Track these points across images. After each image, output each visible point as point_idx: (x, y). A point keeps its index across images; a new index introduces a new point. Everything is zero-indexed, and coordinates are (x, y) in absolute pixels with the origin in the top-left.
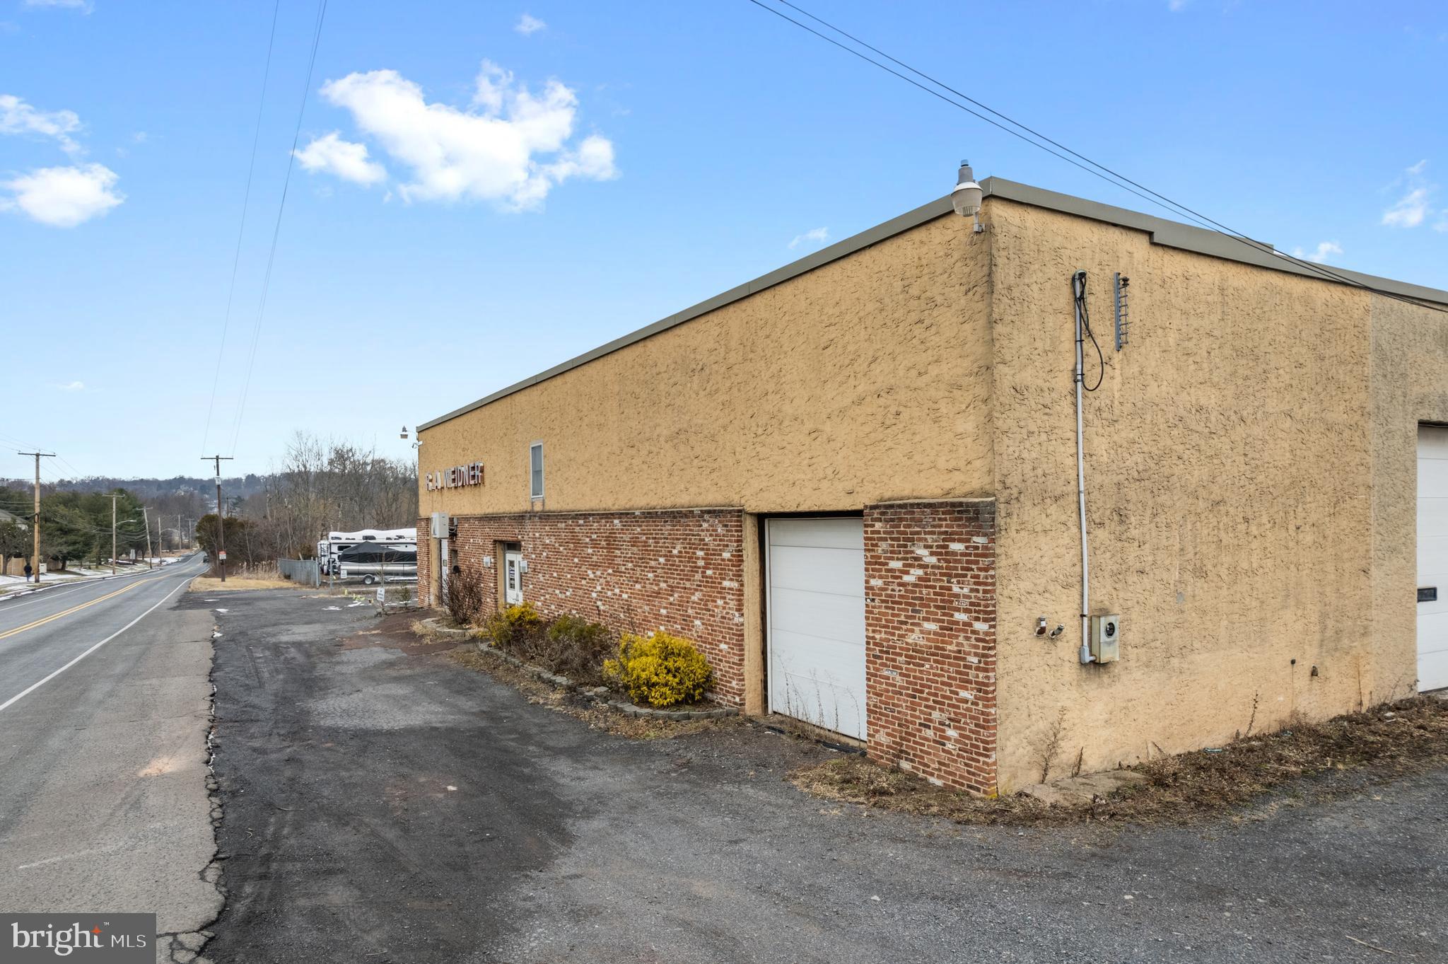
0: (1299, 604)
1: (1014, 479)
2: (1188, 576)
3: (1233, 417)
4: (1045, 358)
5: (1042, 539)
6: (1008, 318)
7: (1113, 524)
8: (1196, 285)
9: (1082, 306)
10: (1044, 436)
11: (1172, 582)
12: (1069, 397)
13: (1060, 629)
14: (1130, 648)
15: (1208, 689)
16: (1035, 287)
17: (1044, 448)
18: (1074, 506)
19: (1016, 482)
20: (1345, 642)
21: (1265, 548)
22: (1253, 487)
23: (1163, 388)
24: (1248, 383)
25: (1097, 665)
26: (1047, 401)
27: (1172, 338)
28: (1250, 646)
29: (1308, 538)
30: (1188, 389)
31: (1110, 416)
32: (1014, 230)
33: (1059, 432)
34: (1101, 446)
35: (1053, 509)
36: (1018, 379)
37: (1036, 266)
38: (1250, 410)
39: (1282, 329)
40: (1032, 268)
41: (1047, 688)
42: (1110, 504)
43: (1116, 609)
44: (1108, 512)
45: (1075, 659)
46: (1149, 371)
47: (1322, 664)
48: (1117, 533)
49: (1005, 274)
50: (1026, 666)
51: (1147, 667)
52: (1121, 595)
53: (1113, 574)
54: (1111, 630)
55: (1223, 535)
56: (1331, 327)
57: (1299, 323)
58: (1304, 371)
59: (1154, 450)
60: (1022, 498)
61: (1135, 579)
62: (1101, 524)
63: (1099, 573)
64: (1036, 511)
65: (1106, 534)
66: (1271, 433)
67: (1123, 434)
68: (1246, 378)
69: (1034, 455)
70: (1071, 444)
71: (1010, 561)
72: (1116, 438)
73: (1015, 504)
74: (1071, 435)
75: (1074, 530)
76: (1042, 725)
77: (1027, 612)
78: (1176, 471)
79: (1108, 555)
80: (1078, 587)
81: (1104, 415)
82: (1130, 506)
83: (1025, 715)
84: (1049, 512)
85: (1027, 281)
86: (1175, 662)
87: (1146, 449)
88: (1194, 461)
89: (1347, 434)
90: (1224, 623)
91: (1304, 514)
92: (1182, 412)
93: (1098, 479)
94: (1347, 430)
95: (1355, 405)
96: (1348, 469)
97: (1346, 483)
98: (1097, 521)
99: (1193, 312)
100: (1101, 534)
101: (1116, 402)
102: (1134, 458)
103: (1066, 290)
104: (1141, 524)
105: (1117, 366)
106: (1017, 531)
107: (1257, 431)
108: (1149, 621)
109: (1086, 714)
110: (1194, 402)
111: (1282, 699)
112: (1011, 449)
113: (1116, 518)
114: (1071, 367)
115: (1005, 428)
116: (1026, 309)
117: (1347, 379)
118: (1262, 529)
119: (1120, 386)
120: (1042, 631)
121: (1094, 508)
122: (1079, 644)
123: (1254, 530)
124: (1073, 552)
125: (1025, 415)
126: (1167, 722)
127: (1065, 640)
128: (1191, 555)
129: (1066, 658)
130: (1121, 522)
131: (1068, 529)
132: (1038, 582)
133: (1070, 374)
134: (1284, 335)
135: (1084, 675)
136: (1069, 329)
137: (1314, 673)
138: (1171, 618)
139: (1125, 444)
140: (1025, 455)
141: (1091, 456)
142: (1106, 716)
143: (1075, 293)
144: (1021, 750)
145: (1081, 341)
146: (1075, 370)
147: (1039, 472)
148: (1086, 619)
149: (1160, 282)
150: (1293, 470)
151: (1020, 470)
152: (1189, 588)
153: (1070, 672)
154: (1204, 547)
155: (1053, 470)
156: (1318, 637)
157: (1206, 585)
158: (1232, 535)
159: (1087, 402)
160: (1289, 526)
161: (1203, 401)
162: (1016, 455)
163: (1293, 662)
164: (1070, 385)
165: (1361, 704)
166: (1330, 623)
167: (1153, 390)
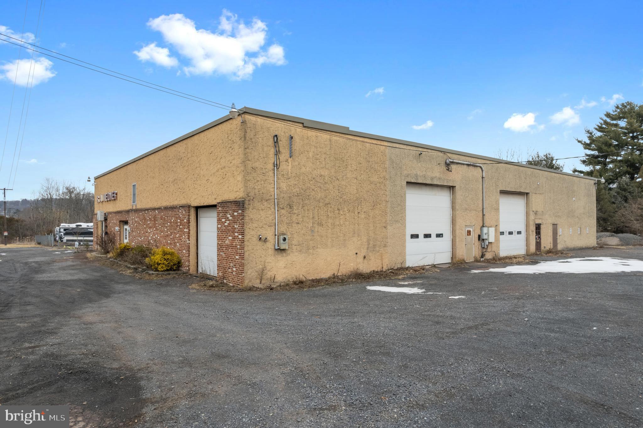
0: (359, 236)
1: (252, 194)
2: (315, 225)
3: (334, 178)
4: (264, 159)
5: (261, 212)
6: (250, 147)
7: (287, 208)
8: (320, 139)
9: (277, 144)
10: (263, 182)
11: (309, 227)
12: (272, 171)
13: (266, 238)
14: (293, 246)
15: (323, 260)
16: (260, 139)
17: (263, 185)
18: (273, 203)
19: (252, 195)
20: (377, 249)
21: (346, 218)
22: (341, 200)
23: (307, 169)
24: (340, 168)
25: (281, 251)
26: (264, 171)
27: (311, 155)
28: (340, 248)
29: (363, 216)
30: (317, 170)
31: (287, 177)
32: (253, 122)
33: (268, 181)
34: (284, 186)
35: (265, 203)
36: (253, 165)
37: (261, 133)
38: (341, 176)
39: (353, 152)
40: (259, 133)
41: (263, 256)
42: (286, 203)
43: (288, 234)
44: (286, 205)
45: (273, 247)
46: (302, 164)
47: (368, 255)
48: (289, 211)
49: (250, 134)
50: (255, 249)
51: (300, 252)
52: (290, 230)
53: (287, 223)
54: (284, 239)
55: (329, 213)
56: (372, 152)
57: (360, 151)
58: (362, 165)
59: (303, 187)
60: (254, 200)
61: (295, 225)
62: (283, 208)
63: (282, 223)
64: (259, 203)
65: (285, 211)
66: (349, 184)
67: (292, 182)
68: (339, 167)
69: (259, 187)
70: (273, 184)
71: (249, 218)
72: (289, 183)
73: (251, 202)
74: (273, 182)
75: (273, 210)
76: (261, 267)
77: (255, 233)
78: (312, 194)
79: (285, 218)
80: (274, 226)
81: (285, 176)
82: (294, 204)
83: (255, 263)
84: (264, 204)
85: (257, 137)
86: (311, 251)
87: (300, 187)
88: (318, 191)
89: (378, 185)
90: (330, 240)
91: (361, 209)
92: (314, 176)
93: (282, 195)
94: (378, 184)
95: (382, 176)
96: (379, 195)
97: (378, 200)
98: (282, 207)
99: (319, 147)
100: (283, 211)
101: (289, 173)
102: (296, 189)
103: (272, 140)
104: (298, 209)
105: (290, 162)
106: (252, 209)
107: (343, 183)
108: (301, 238)
109: (277, 264)
110: (319, 173)
111: (352, 265)
112: (251, 185)
113: (288, 207)
114: (273, 162)
115: (249, 179)
116: (257, 145)
117: (379, 168)
118: (345, 212)
119: (291, 168)
120: (260, 239)
121: (280, 204)
122: (274, 243)
123: (341, 213)
124: (272, 216)
125: (256, 176)
126: (308, 269)
127: (269, 242)
128: (317, 219)
129: (270, 247)
130: (290, 208)
131: (271, 209)
132: (260, 224)
133: (272, 164)
134: (354, 154)
135: (276, 253)
136: (272, 151)
137: (365, 257)
138: (309, 238)
139: (293, 185)
140: (256, 187)
141: (280, 188)
142: (284, 266)
143: (274, 141)
144: (253, 274)
145: (276, 155)
146: (274, 163)
147: (261, 192)
148: (276, 236)
149: (306, 138)
150: (357, 195)
151: (254, 191)
152: (316, 229)
153: (271, 252)
154: (322, 217)
155: (266, 192)
156: (366, 246)
157: (322, 229)
158: (333, 214)
159: (279, 172)
160: (355, 212)
161: (322, 173)
162: (253, 187)
163: (356, 254)
164: (272, 167)
165: (383, 268)
166: (371, 243)
167: (303, 170)
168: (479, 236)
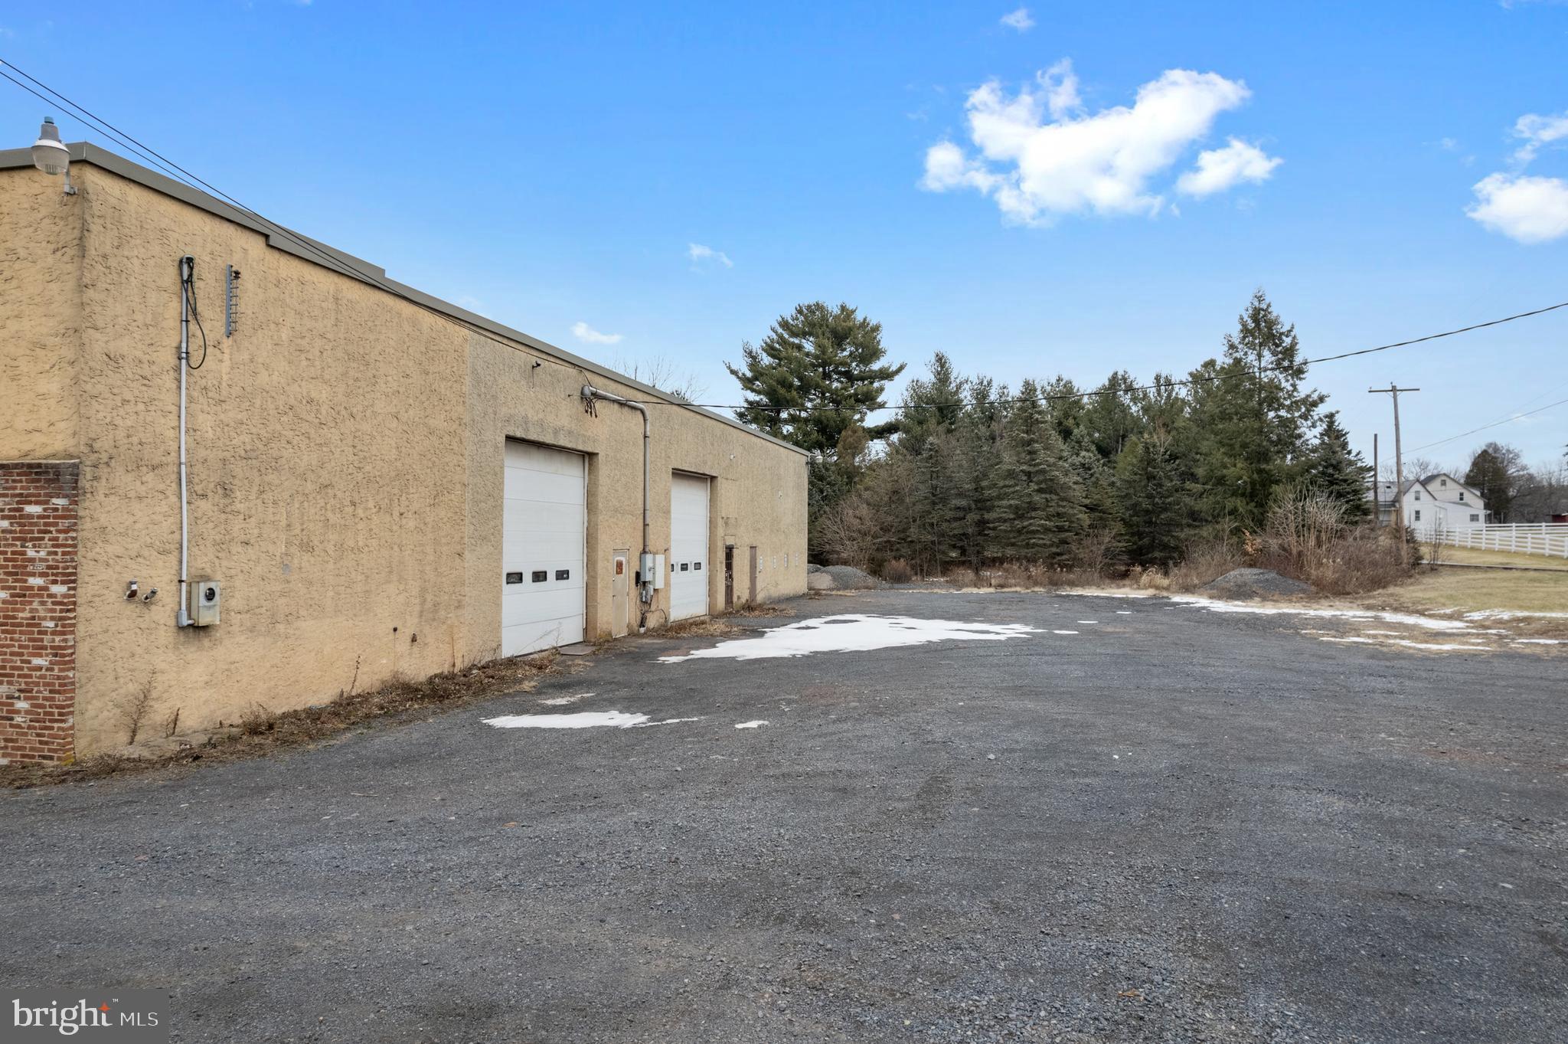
0: (401, 579)
1: (104, 444)
2: (293, 550)
3: (343, 412)
4: (146, 331)
5: (136, 506)
6: (101, 285)
7: (217, 496)
8: (312, 291)
9: (190, 288)
10: (141, 407)
11: (278, 554)
12: (171, 372)
13: (154, 593)
14: (233, 613)
15: (313, 654)
16: (135, 261)
17: (141, 417)
18: (174, 477)
19: (106, 447)
20: (442, 613)
21: (371, 530)
22: (360, 476)
23: (274, 377)
24: (358, 384)
25: (198, 629)
26: (147, 372)
27: (285, 334)
28: (355, 615)
29: (411, 523)
30: (299, 382)
31: (217, 397)
32: (113, 201)
33: (160, 404)
34: (206, 423)
35: (150, 477)
36: (112, 348)
37: (138, 242)
38: (360, 408)
39: (391, 342)
40: (133, 242)
41: (139, 650)
42: (215, 478)
43: (219, 576)
44: (212, 486)
45: (172, 622)
46: (260, 360)
47: (421, 631)
48: (221, 506)
49: (99, 241)
50: (114, 628)
51: (251, 631)
52: (225, 563)
53: (215, 544)
54: (211, 595)
55: (330, 515)
56: (435, 348)
57: (407, 340)
58: (410, 381)
59: (263, 432)
60: (113, 463)
61: (240, 549)
62: (204, 496)
63: (201, 542)
64: (130, 477)
65: (209, 505)
66: (379, 430)
67: (231, 414)
68: (357, 380)
69: (129, 423)
70: (173, 417)
71: (95, 524)
72: (222, 417)
73: (103, 471)
74: (174, 409)
75: (174, 499)
76: (133, 688)
77: (115, 576)
78: (285, 453)
79: (211, 525)
80: (176, 553)
81: (210, 394)
82: (236, 482)
83: (111, 677)
84: (144, 479)
85: (126, 253)
86: (281, 627)
87: (254, 430)
88: (303, 447)
89: (446, 438)
90: (331, 594)
91: (407, 503)
92: (292, 401)
93: (202, 453)
94: (446, 435)
95: (455, 416)
96: (447, 468)
97: (445, 480)
98: (200, 492)
99: (307, 314)
100: (203, 505)
101: (224, 384)
102: (241, 438)
103: (172, 272)
104: (247, 499)
105: (227, 351)
106: (106, 495)
107: (366, 427)
108: (254, 589)
109: (183, 676)
110: (305, 394)
111: (385, 662)
112: (100, 415)
113: (220, 491)
114: (175, 344)
115: (95, 392)
116: (124, 280)
117: (448, 393)
118: (368, 513)
119: (228, 370)
120: (133, 594)
121: (196, 480)
122: (176, 608)
123: (360, 512)
124: (171, 520)
125: (119, 383)
126: (273, 683)
127: (160, 604)
128: (297, 531)
129: (162, 622)
130: (226, 496)
131: (167, 497)
132: (130, 546)
133: (174, 350)
134: (393, 348)
135: (182, 639)
136: (174, 308)
137: (414, 639)
138: (277, 587)
139: (232, 424)
140: (118, 421)
141: (195, 431)
142: (206, 678)
143: (181, 275)
144: (106, 713)
145: (187, 321)
146: (179, 348)
147: (135, 440)
148: (184, 585)
149: (275, 282)
150: (399, 464)
151: (111, 436)
152: (296, 561)
153: (166, 635)
154: (311, 525)
155: (151, 440)
156: (417, 608)
157: (312, 559)
158: (339, 516)
159: (192, 380)
160: (394, 512)
161: (313, 395)
162: (108, 420)
163: (395, 630)
164: (173, 361)
165: (454, 665)
166: (429, 597)
167: (263, 378)
168: (638, 575)
